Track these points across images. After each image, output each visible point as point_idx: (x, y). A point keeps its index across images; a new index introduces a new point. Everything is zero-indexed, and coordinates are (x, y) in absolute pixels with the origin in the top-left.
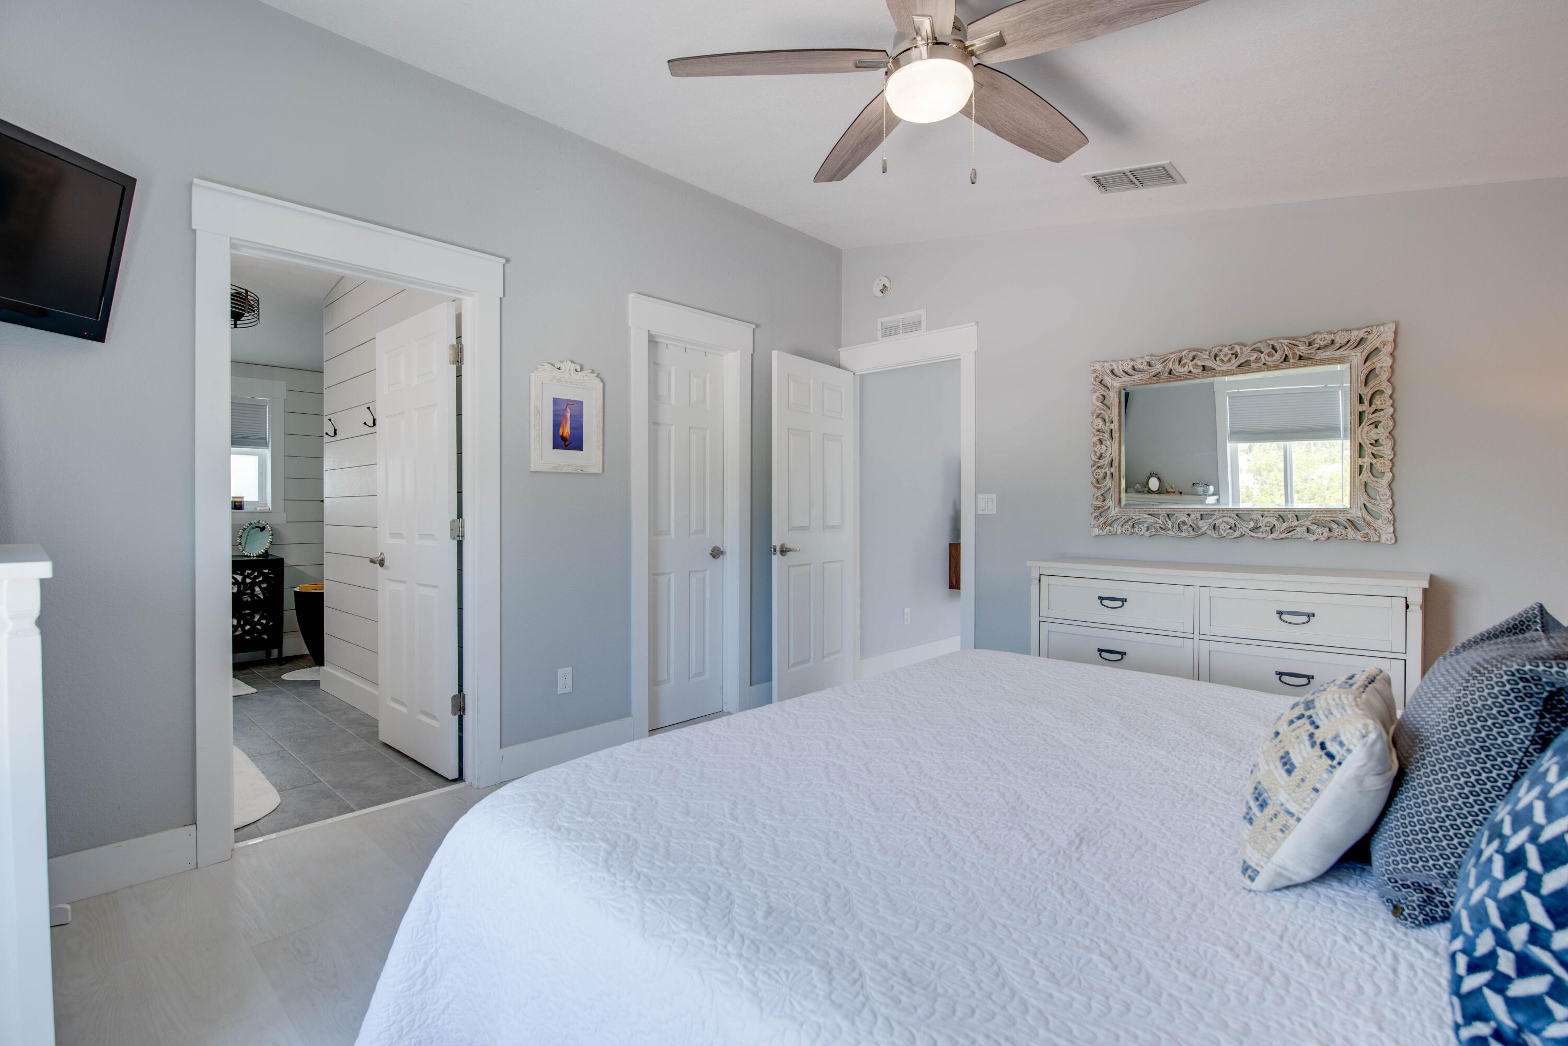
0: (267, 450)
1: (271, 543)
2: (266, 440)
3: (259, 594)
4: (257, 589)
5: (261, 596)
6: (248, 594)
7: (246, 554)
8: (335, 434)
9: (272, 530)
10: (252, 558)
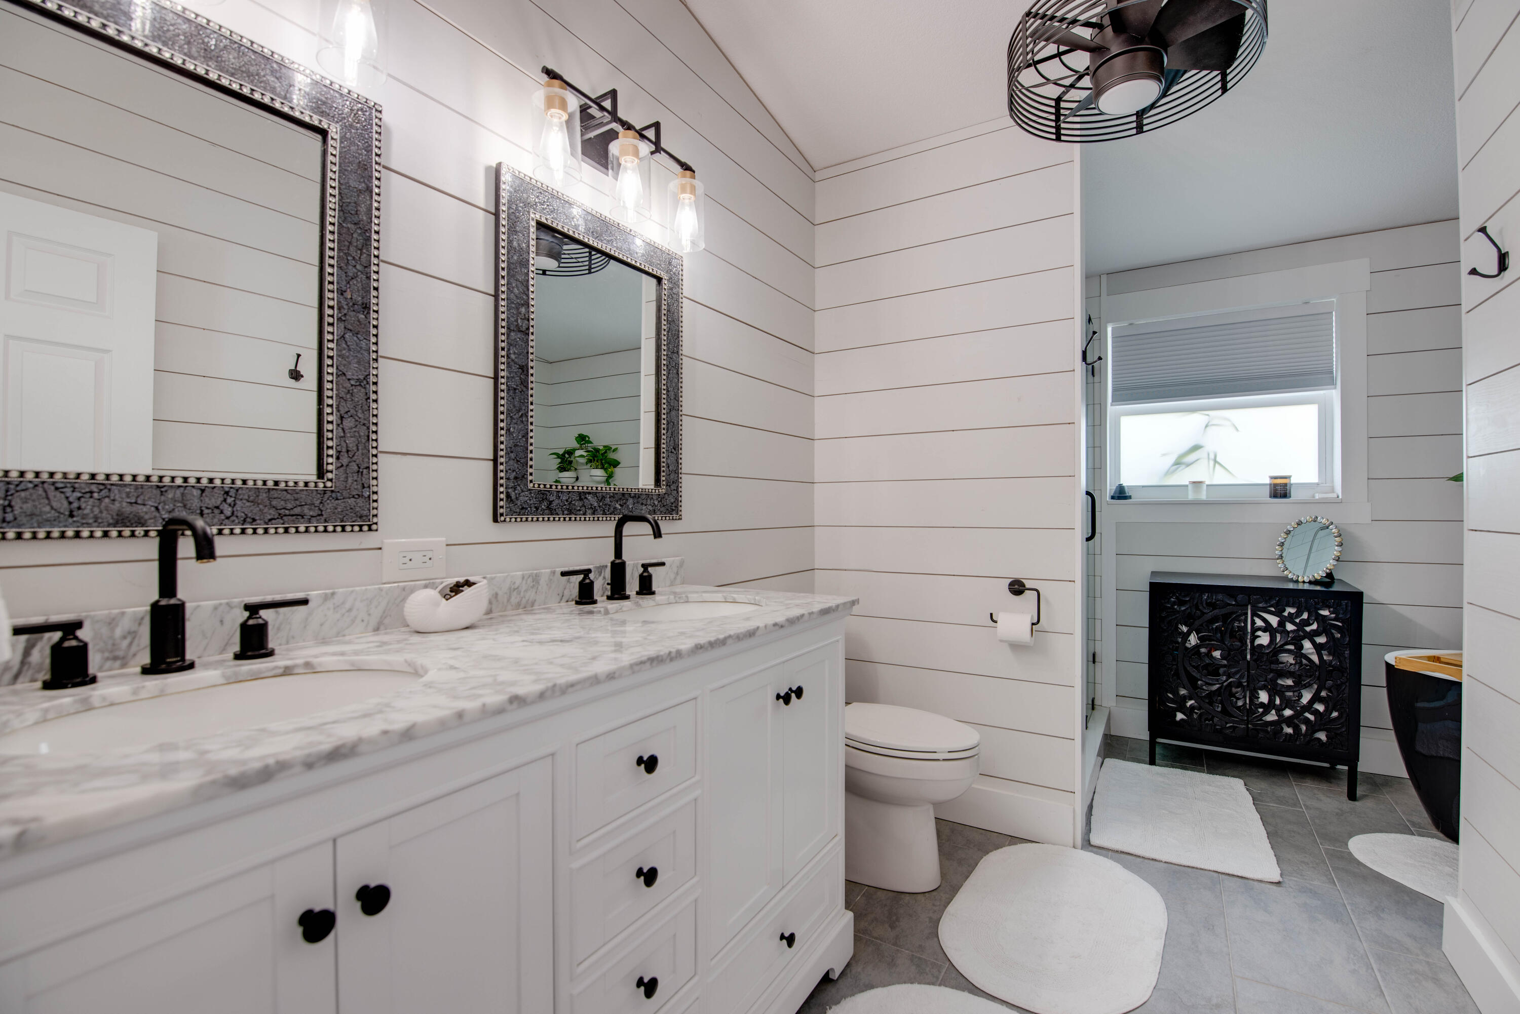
0: (1334, 391)
1: (1338, 559)
2: (1332, 373)
3: (1312, 653)
4: (1307, 645)
5: (1315, 658)
6: (1289, 651)
7: (1290, 576)
8: (1503, 265)
9: (1340, 536)
10: (1300, 586)
